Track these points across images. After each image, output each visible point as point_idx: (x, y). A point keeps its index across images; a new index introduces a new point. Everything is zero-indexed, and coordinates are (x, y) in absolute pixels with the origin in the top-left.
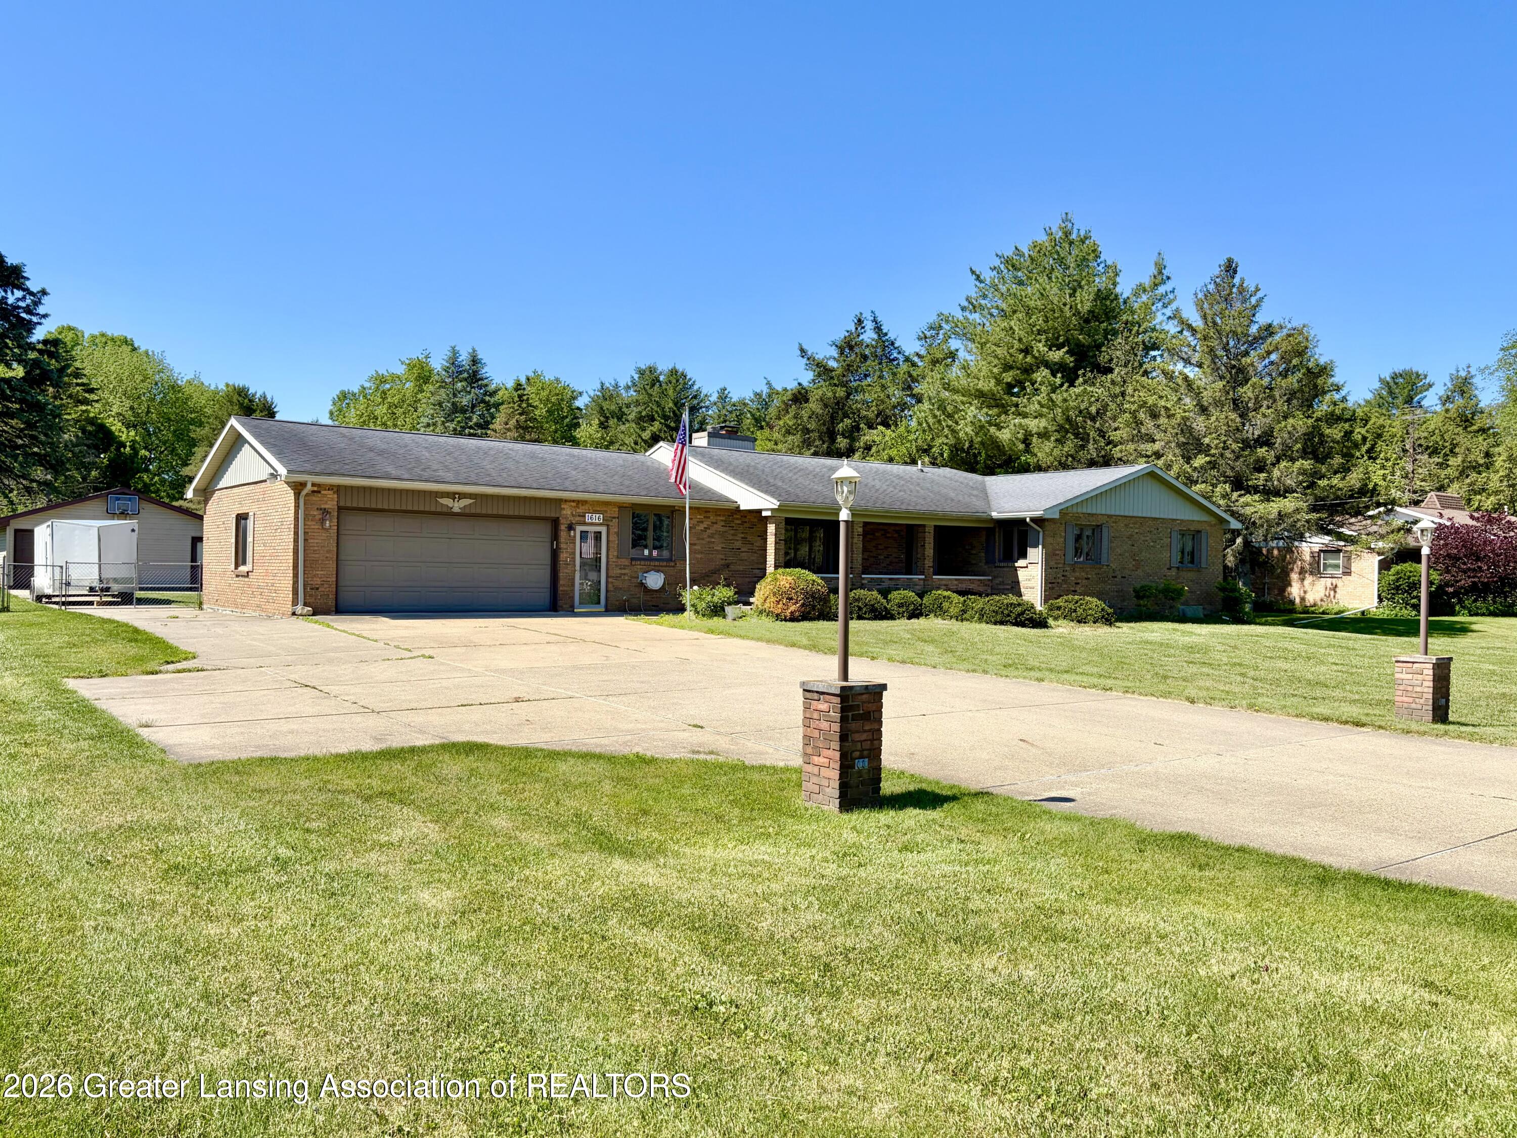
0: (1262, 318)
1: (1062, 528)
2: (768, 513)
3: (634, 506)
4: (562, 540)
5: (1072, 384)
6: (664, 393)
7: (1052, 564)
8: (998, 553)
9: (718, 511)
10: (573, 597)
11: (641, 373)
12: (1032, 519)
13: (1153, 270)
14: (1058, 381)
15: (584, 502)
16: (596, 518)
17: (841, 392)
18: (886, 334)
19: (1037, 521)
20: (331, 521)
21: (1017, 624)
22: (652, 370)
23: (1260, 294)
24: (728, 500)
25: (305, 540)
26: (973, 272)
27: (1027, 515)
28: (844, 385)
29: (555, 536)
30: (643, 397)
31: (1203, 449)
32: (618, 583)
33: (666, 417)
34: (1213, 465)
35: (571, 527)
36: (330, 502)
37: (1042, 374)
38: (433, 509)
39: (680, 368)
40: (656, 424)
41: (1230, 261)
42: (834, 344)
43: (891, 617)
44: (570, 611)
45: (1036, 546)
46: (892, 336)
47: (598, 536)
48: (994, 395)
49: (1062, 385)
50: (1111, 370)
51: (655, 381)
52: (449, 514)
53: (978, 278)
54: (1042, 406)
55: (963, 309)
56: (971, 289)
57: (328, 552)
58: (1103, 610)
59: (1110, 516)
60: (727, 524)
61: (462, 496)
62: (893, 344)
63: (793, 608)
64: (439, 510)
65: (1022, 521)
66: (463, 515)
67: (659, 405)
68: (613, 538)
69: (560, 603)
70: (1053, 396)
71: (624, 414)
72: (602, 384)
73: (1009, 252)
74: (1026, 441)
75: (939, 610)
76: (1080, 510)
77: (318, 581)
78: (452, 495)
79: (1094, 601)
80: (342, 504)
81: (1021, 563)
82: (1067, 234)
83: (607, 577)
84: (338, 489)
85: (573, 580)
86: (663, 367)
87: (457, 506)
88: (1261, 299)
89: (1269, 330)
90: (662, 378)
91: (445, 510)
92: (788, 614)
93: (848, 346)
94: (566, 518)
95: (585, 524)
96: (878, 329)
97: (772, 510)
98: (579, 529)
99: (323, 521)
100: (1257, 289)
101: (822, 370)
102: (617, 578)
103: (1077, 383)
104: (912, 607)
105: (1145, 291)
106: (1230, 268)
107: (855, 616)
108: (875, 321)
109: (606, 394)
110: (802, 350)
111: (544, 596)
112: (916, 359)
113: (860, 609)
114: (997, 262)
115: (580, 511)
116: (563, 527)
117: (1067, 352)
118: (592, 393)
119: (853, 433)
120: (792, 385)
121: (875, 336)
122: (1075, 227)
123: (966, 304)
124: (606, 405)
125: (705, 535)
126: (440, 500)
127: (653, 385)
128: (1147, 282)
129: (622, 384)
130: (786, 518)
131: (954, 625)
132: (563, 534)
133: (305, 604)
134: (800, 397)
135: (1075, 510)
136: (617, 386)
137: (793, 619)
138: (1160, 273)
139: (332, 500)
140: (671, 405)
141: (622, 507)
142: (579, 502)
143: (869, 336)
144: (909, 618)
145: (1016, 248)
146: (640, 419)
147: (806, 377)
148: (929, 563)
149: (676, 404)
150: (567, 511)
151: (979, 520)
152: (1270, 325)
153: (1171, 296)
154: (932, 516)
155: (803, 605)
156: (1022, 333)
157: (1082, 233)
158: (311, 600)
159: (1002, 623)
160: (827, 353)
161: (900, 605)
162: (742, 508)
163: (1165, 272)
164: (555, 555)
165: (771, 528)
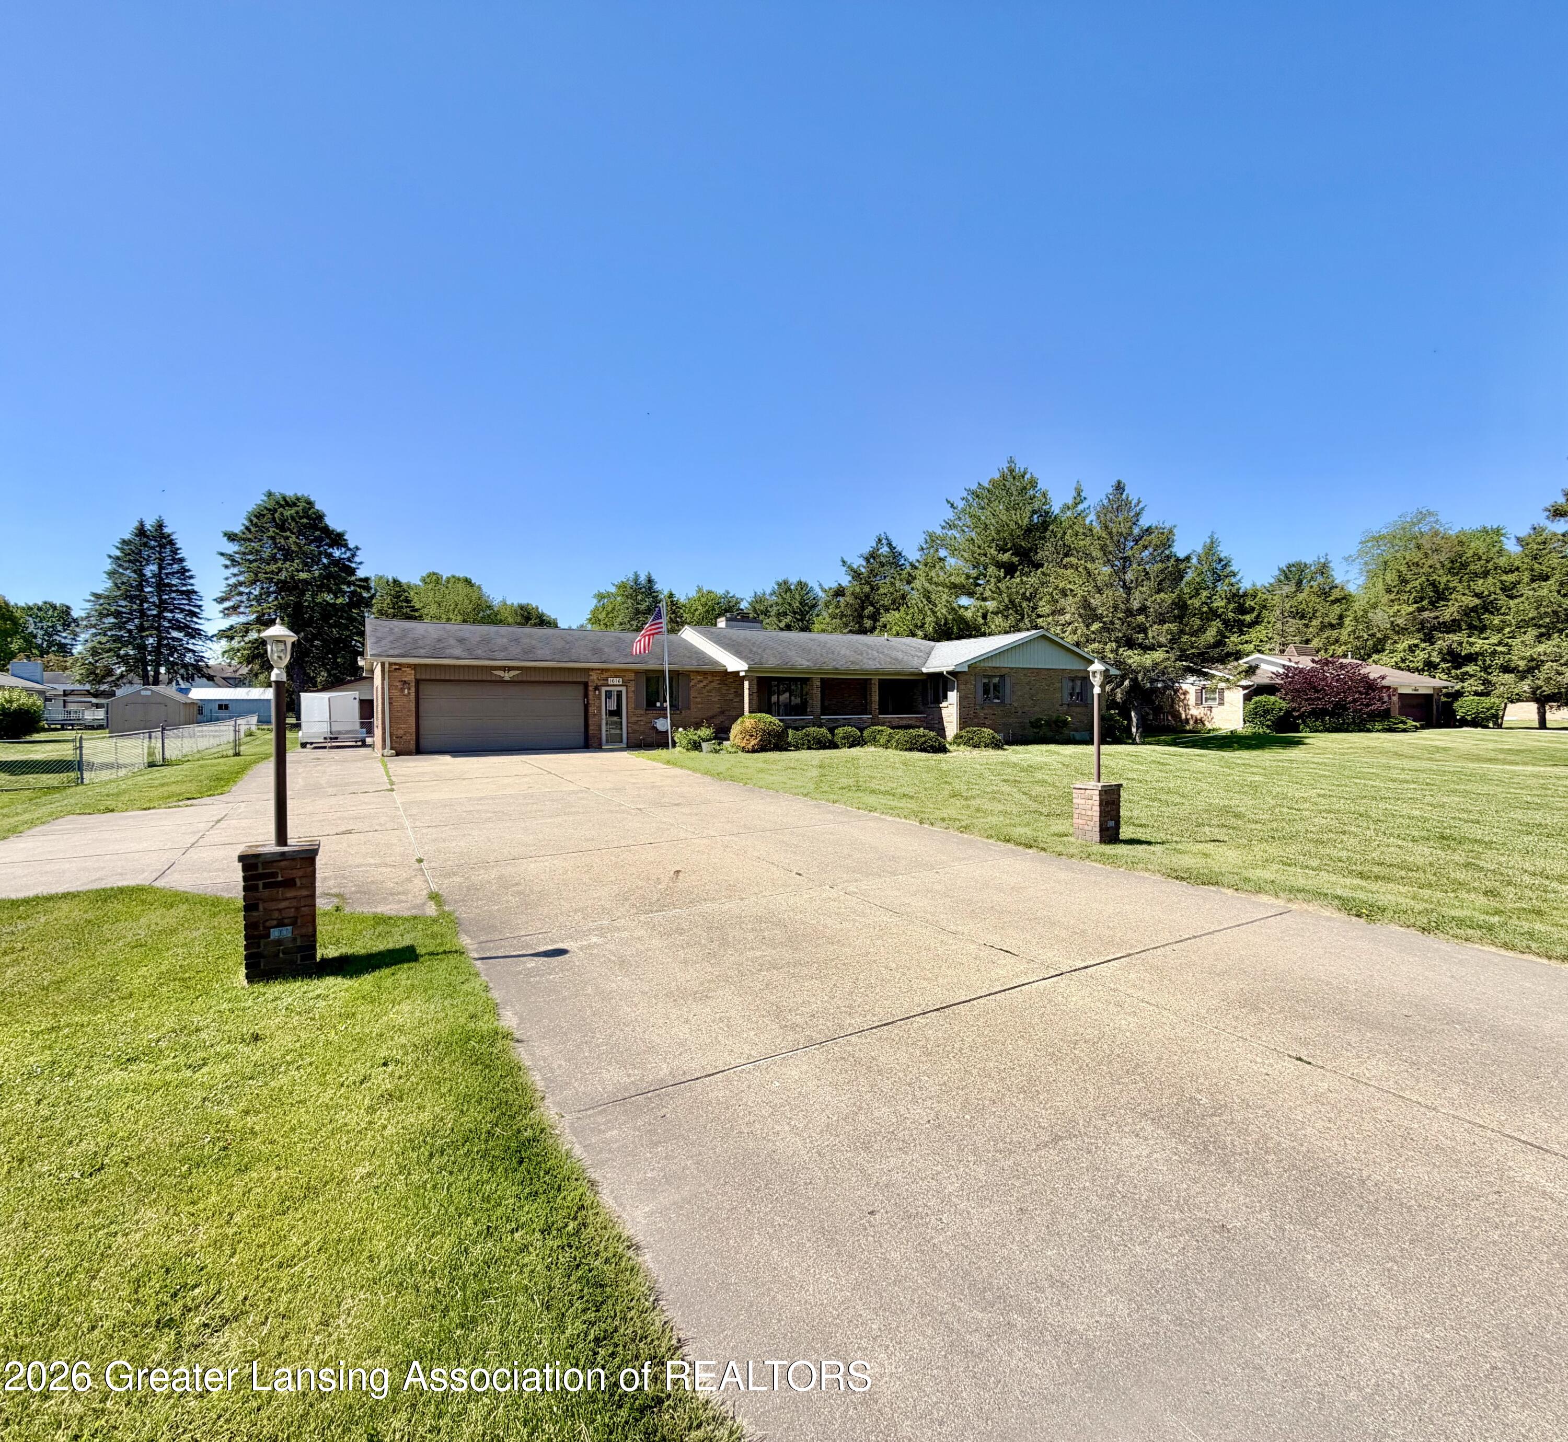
0: (1144, 522)
1: (972, 678)
2: (742, 674)
3: (647, 672)
4: (591, 697)
5: (1012, 577)
6: (793, 598)
7: (965, 704)
8: (930, 697)
9: (714, 673)
10: (600, 739)
11: (779, 585)
12: (947, 672)
13: (1074, 494)
14: (1002, 574)
15: (607, 670)
16: (617, 681)
17: (867, 589)
18: (895, 548)
19: (953, 673)
20: (409, 689)
21: (919, 751)
22: (785, 582)
23: (1141, 505)
24: (719, 664)
25: (390, 703)
26: (948, 502)
27: (944, 670)
28: (868, 583)
29: (586, 695)
30: (780, 601)
31: (1099, 618)
32: (635, 727)
33: (795, 613)
34: (1105, 629)
35: (597, 688)
36: (410, 676)
37: (992, 570)
38: (489, 679)
39: (803, 580)
40: (789, 617)
41: (1119, 482)
42: (862, 556)
43: (835, 746)
44: (599, 748)
45: (953, 691)
46: (899, 549)
47: (619, 694)
48: (964, 586)
49: (1005, 577)
50: (1042, 565)
51: (788, 590)
52: (502, 682)
53: (952, 505)
54: (992, 592)
55: (943, 528)
56: (950, 515)
57: (409, 711)
58: (993, 737)
59: (1011, 668)
60: (722, 682)
61: (510, 669)
62: (900, 554)
63: (753, 743)
64: (493, 678)
65: (941, 674)
66: (511, 682)
67: (790, 605)
68: (631, 695)
69: (590, 743)
70: (999, 585)
71: (768, 611)
72: (755, 593)
73: (974, 487)
74: (984, 616)
75: (874, 741)
76: (986, 665)
77: (401, 732)
78: (504, 668)
79: (987, 731)
80: (418, 677)
81: (944, 704)
82: (1011, 471)
83: (628, 723)
84: (415, 667)
85: (600, 726)
86: (793, 580)
87: (507, 676)
88: (1143, 509)
89: (1149, 531)
90: (792, 587)
91: (498, 679)
92: (750, 747)
93: (872, 556)
94: (593, 682)
95: (608, 685)
96: (890, 544)
97: (746, 671)
98: (604, 689)
99: (402, 690)
100: (1139, 502)
101: (856, 575)
102: (636, 723)
103: (1016, 575)
104: (851, 739)
105: (1069, 508)
106: (1120, 487)
107: (805, 747)
108: (887, 539)
109: (759, 600)
110: (844, 562)
111: (581, 739)
112: (917, 564)
113: (809, 741)
114: (965, 494)
115: (604, 676)
116: (590, 688)
117: (1012, 555)
118: (749, 600)
119: (875, 617)
120: (834, 585)
121: (888, 550)
122: (1017, 466)
123: (944, 524)
124: (757, 607)
125: (704, 691)
126: (495, 672)
127: (786, 592)
128: (1070, 502)
129: (768, 591)
130: (759, 678)
131: (880, 751)
132: (591, 694)
133: (392, 748)
134: (840, 592)
135: (982, 665)
136: (764, 594)
137: (754, 751)
138: (1079, 495)
139: (410, 674)
140: (798, 604)
141: (637, 673)
142: (603, 670)
143: (885, 550)
144: (849, 747)
145: (979, 484)
146: (779, 615)
147: (845, 580)
148: (875, 706)
149: (801, 604)
150: (594, 676)
151: (912, 674)
152: (1150, 527)
153: (1088, 511)
154: (876, 672)
155: (761, 740)
156: (980, 542)
157: (1022, 470)
158: (397, 745)
159: (910, 750)
160: (858, 563)
161: (844, 738)
162: (729, 670)
163: (1083, 494)
164: (586, 707)
165: (746, 684)
